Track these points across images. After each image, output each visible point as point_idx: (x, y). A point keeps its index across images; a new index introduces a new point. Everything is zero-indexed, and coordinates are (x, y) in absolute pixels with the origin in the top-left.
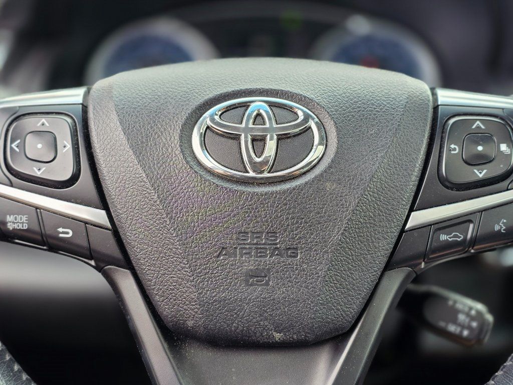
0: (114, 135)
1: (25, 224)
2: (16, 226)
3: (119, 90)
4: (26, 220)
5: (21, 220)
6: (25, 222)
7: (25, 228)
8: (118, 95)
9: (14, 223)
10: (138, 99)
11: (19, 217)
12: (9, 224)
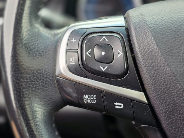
0: (151, 47)
1: (94, 100)
2: (89, 101)
3: (150, 18)
4: (95, 98)
5: (92, 98)
6: (94, 99)
7: (94, 102)
8: (149, 21)
9: (88, 99)
10: (162, 23)
11: (91, 96)
12: (85, 100)
